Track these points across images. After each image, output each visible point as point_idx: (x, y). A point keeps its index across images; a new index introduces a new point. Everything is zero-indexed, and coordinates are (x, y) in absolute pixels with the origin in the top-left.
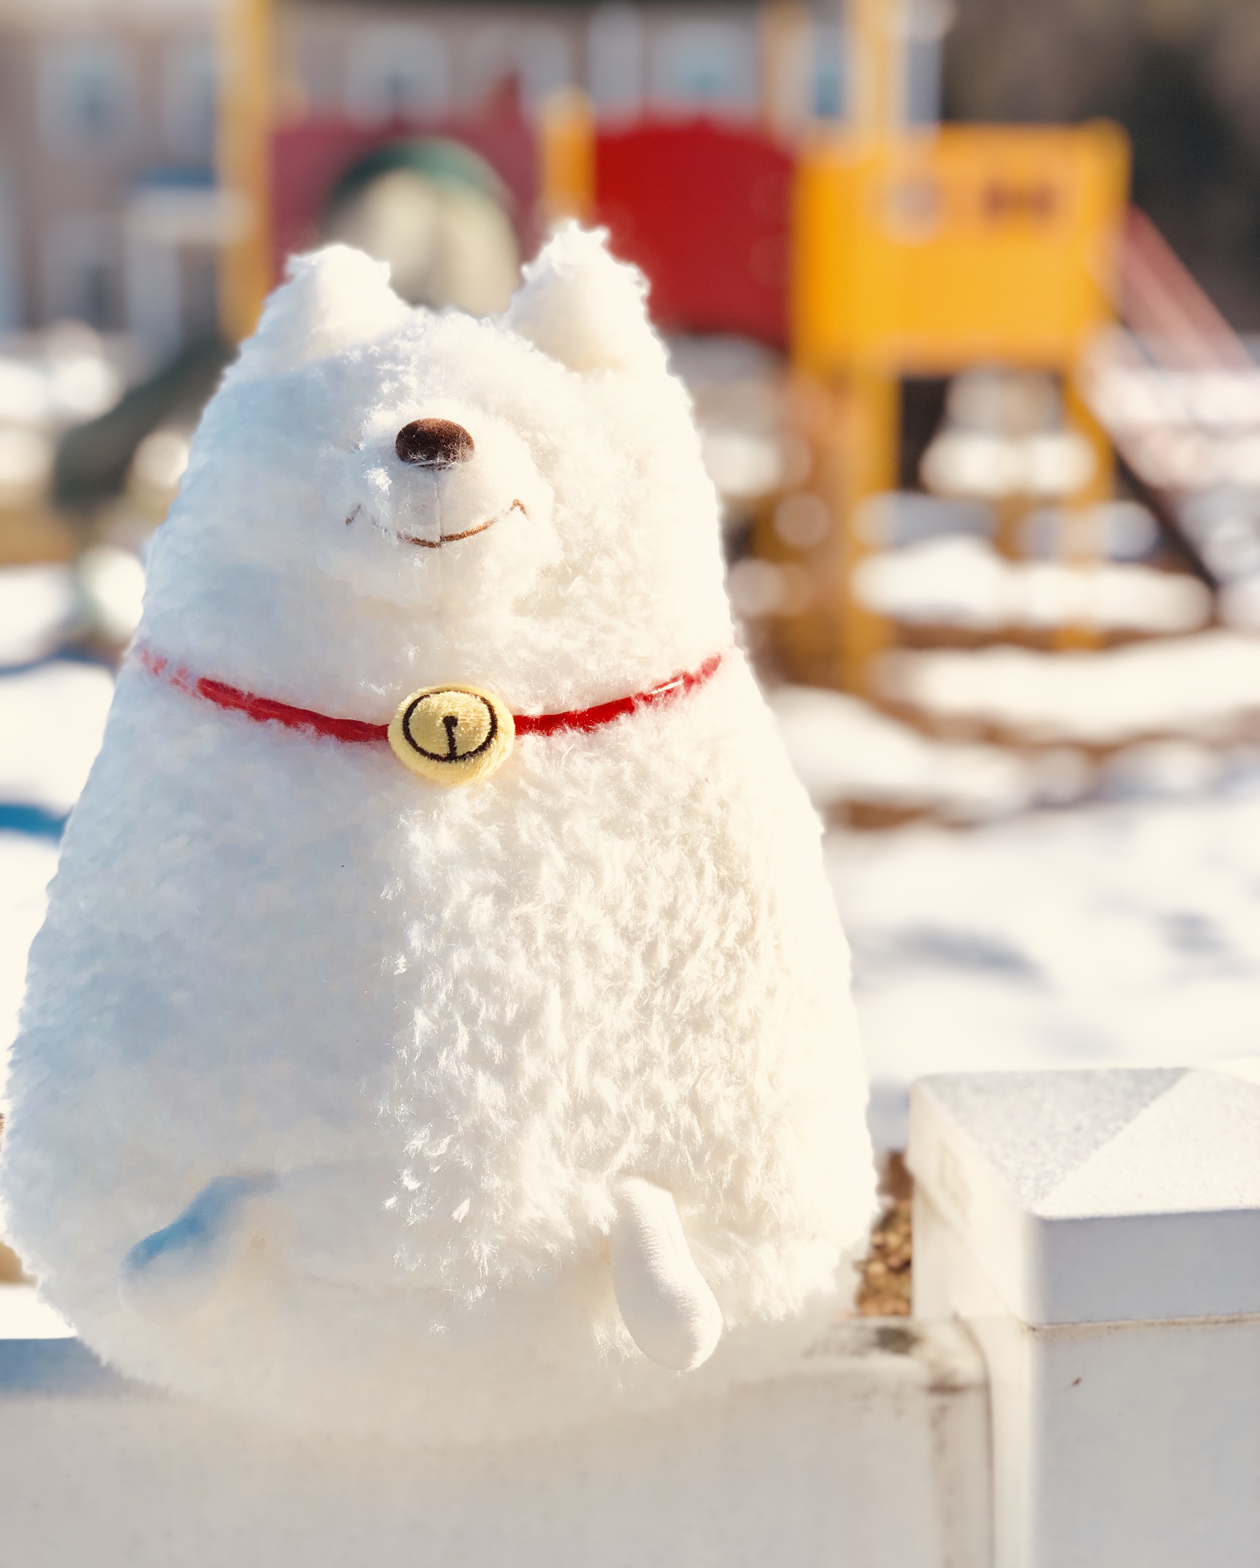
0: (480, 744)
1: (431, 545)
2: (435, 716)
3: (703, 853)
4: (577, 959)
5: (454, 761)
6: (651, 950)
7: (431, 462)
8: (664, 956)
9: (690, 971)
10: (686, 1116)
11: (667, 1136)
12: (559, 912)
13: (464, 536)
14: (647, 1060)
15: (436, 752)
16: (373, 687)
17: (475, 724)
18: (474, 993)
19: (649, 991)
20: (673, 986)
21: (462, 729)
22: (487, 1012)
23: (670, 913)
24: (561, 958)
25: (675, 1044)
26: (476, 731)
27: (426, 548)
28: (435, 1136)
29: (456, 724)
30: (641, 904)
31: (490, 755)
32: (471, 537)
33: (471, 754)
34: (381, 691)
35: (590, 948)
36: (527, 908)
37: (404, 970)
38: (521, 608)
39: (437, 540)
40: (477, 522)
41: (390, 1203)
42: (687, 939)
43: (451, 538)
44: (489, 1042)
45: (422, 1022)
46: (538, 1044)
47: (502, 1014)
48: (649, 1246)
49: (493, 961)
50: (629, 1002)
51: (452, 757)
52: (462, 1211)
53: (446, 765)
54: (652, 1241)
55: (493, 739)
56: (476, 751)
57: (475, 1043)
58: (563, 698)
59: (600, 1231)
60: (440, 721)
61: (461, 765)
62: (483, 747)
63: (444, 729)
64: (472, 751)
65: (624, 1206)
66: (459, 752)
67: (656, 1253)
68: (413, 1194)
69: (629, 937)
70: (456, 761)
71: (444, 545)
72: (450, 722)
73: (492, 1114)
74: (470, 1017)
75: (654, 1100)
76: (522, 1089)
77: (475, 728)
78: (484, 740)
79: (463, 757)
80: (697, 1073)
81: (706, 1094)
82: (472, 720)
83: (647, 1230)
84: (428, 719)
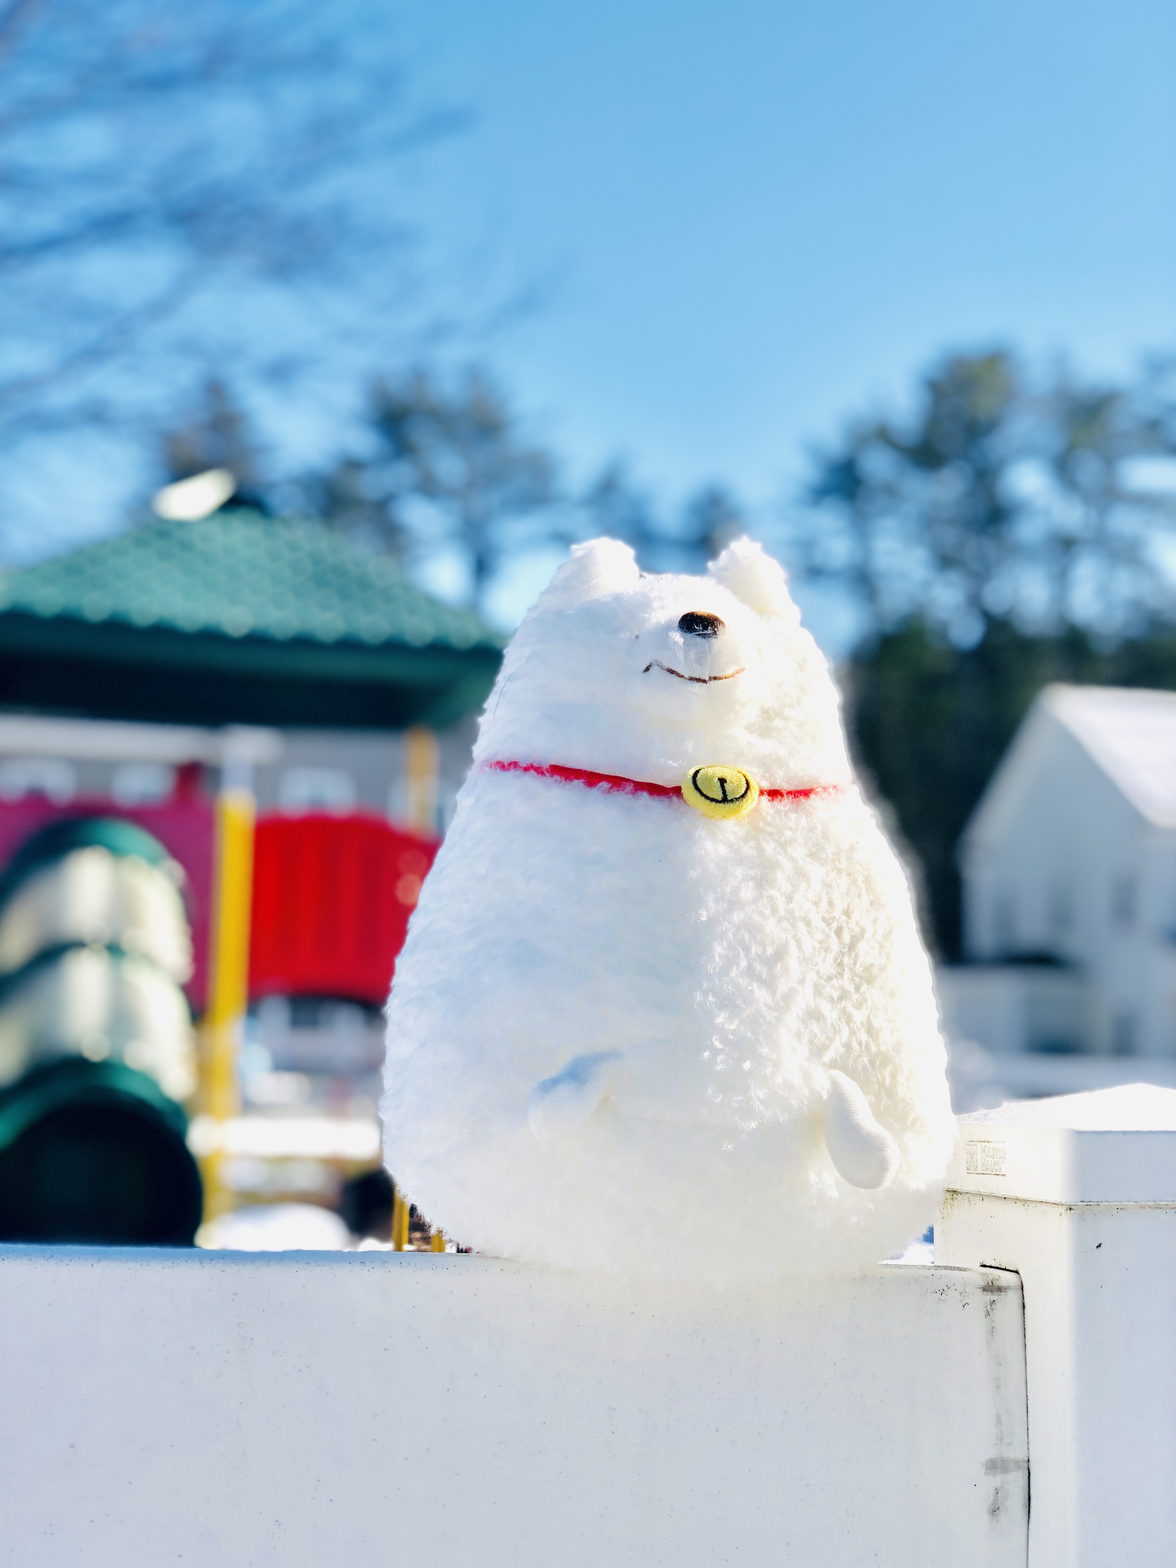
0: (741, 794)
1: (704, 681)
2: (713, 777)
3: (859, 883)
4: (802, 927)
5: (726, 803)
6: (839, 932)
7: (706, 632)
8: (846, 937)
9: (862, 947)
10: (864, 1037)
11: (855, 1045)
12: (789, 899)
13: (722, 679)
14: (844, 996)
15: (715, 797)
16: (670, 762)
17: (738, 783)
18: (747, 937)
19: (842, 953)
20: (853, 956)
21: (730, 784)
22: (754, 949)
23: (847, 913)
24: (793, 926)
25: (857, 989)
26: (738, 787)
27: (701, 683)
28: (730, 1019)
29: (726, 782)
30: (831, 904)
31: (747, 801)
32: (726, 680)
33: (737, 799)
34: (675, 765)
35: (808, 923)
36: (772, 892)
37: (705, 919)
38: (749, 728)
39: (707, 679)
40: (729, 672)
41: (706, 1054)
42: (857, 930)
43: (715, 678)
44: (758, 966)
45: (719, 949)
46: (786, 971)
47: (765, 951)
48: (852, 1107)
49: (757, 918)
50: (830, 957)
51: (725, 800)
52: (747, 1065)
53: (722, 804)
54: (854, 1107)
55: (748, 792)
56: (739, 798)
57: (750, 967)
58: (779, 781)
59: (821, 1096)
60: (716, 780)
61: (731, 805)
62: (743, 796)
63: (719, 784)
64: (738, 797)
65: (835, 1084)
66: (729, 798)
67: (857, 1112)
68: (721, 1051)
69: (827, 922)
70: (728, 802)
71: (712, 682)
72: (722, 781)
73: (764, 1008)
74: (747, 949)
75: (849, 1019)
76: (778, 996)
77: (738, 785)
78: (743, 792)
79: (732, 801)
80: (869, 1009)
81: (876, 1024)
82: (735, 780)
83: (850, 1098)
84: (708, 779)
